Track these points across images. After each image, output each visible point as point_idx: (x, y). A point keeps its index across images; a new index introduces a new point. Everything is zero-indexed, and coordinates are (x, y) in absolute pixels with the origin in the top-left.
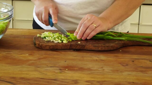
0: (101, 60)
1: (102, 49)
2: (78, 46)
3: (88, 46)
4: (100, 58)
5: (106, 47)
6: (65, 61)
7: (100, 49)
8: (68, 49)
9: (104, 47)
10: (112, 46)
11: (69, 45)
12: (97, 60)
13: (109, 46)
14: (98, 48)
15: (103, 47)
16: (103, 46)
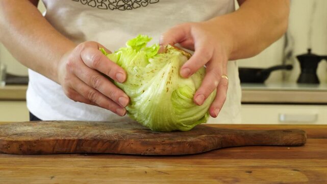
0: (159, 172)
1: (164, 150)
2: (98, 143)
3: (126, 144)
4: (154, 169)
5: (174, 146)
6: (52, 177)
7: (158, 150)
8: (71, 151)
9: (171, 144)
10: (190, 142)
11: (75, 142)
12: (146, 172)
13: (185, 142)
14: (155, 148)
15: (168, 144)
16: (167, 141)
